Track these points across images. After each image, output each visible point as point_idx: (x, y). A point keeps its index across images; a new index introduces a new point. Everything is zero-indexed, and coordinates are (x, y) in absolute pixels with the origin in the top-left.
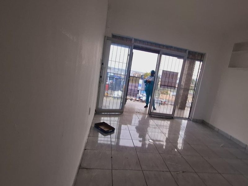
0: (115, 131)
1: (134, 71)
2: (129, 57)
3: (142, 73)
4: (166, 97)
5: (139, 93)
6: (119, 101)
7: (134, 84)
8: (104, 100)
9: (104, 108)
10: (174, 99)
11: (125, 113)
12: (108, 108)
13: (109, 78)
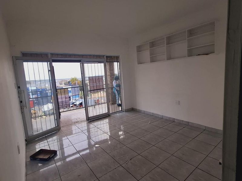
0: (58, 153)
1: (60, 80)
2: (50, 73)
3: (69, 79)
4: (98, 95)
5: (72, 100)
6: (52, 117)
7: (63, 96)
8: (33, 123)
9: (37, 133)
10: (106, 95)
11: (63, 129)
12: (41, 131)
13: (31, 93)
